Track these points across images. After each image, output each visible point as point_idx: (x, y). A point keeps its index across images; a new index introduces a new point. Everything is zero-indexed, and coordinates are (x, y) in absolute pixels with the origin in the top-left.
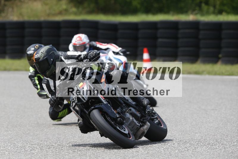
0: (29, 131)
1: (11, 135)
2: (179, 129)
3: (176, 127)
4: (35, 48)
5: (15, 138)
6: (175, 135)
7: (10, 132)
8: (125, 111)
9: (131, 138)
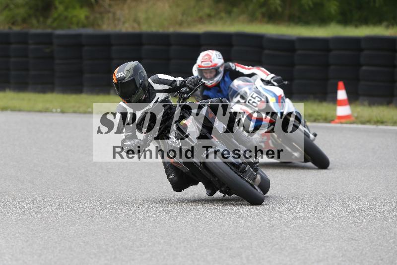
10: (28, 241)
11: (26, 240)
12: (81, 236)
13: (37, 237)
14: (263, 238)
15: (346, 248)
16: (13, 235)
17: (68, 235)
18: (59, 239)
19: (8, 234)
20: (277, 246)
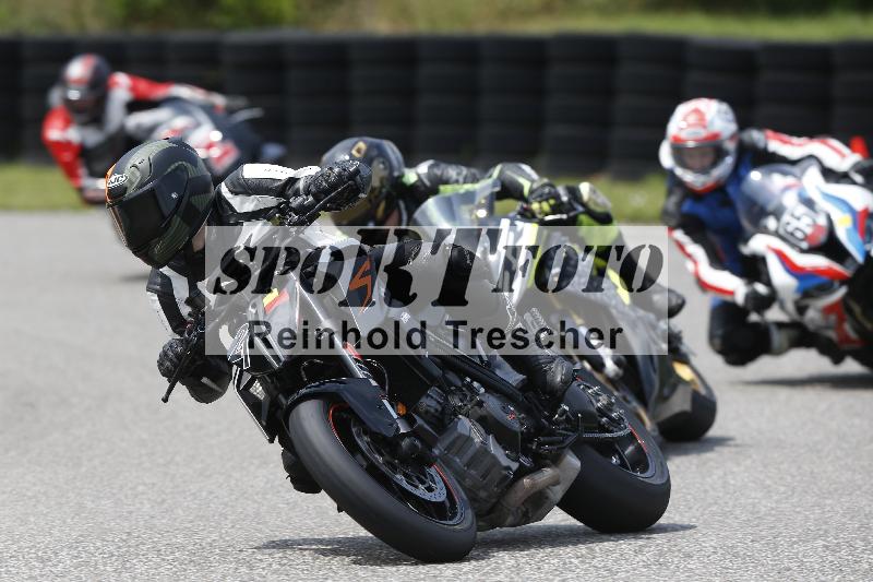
8: (460, 407)
10: (163, 501)
11: (159, 500)
12: (280, 489)
13: (184, 492)
14: (684, 490)
15: (867, 509)
16: (131, 489)
17: (252, 486)
18: (233, 497)
19: (121, 487)
20: (714, 508)
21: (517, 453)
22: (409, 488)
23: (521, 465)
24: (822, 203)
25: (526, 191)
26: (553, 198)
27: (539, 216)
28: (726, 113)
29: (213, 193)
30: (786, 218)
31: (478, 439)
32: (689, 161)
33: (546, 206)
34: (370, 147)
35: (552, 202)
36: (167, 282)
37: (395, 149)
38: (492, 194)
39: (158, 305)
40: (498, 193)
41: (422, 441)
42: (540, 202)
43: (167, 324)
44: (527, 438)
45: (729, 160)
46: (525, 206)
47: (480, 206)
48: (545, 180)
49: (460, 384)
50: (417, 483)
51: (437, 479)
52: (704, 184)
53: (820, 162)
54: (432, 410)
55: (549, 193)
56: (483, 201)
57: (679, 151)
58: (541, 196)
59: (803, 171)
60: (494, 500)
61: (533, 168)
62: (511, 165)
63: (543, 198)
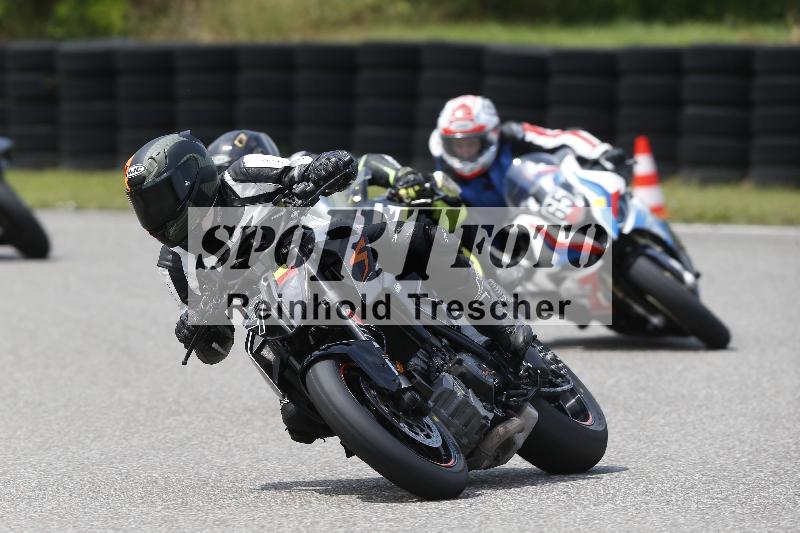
0: (249, 416)
1: (191, 426)
2: (753, 409)
3: (741, 403)
4: (234, 145)
5: (204, 437)
6: (738, 432)
7: (185, 417)
8: (442, 365)
9: (453, 461)
21: (492, 404)
22: (412, 434)
23: (496, 415)
24: (579, 187)
25: (392, 179)
26: (418, 184)
27: (407, 201)
28: (489, 108)
29: (219, 181)
30: (548, 200)
31: (460, 392)
32: (458, 150)
33: (411, 192)
34: (250, 139)
35: (417, 188)
36: (177, 259)
37: (269, 139)
38: (365, 181)
39: (168, 279)
40: (369, 180)
41: (420, 394)
42: (406, 188)
43: (177, 295)
44: (499, 391)
45: (493, 149)
46: (393, 191)
47: (355, 193)
48: (409, 169)
49: (439, 345)
50: (418, 430)
51: (434, 428)
52: (471, 170)
53: (573, 151)
54: (419, 368)
55: (414, 180)
56: (357, 188)
57: (449, 141)
58: (407, 182)
59: (561, 160)
60: (474, 446)
61: (395, 158)
62: (375, 156)
63: (408, 185)
